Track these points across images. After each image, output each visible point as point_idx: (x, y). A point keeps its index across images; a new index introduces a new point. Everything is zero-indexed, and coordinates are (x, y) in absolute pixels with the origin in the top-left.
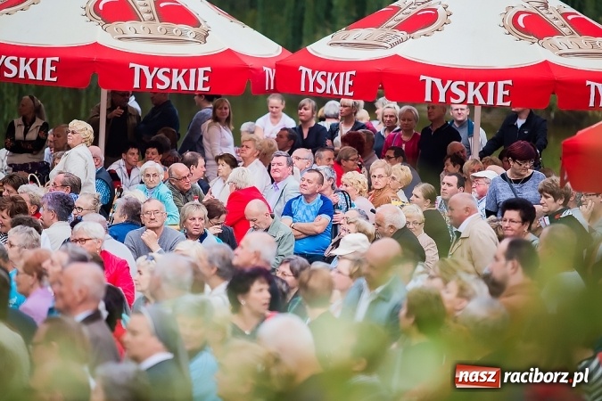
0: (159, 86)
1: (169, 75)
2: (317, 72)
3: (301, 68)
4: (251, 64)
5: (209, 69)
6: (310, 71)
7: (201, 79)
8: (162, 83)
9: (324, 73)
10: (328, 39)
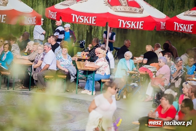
0: (127, 27)
1: (131, 23)
2: (180, 24)
3: (175, 22)
4: (156, 20)
5: (143, 22)
6: (178, 24)
7: (141, 25)
8: (128, 26)
9: (183, 25)
10: (183, 13)
